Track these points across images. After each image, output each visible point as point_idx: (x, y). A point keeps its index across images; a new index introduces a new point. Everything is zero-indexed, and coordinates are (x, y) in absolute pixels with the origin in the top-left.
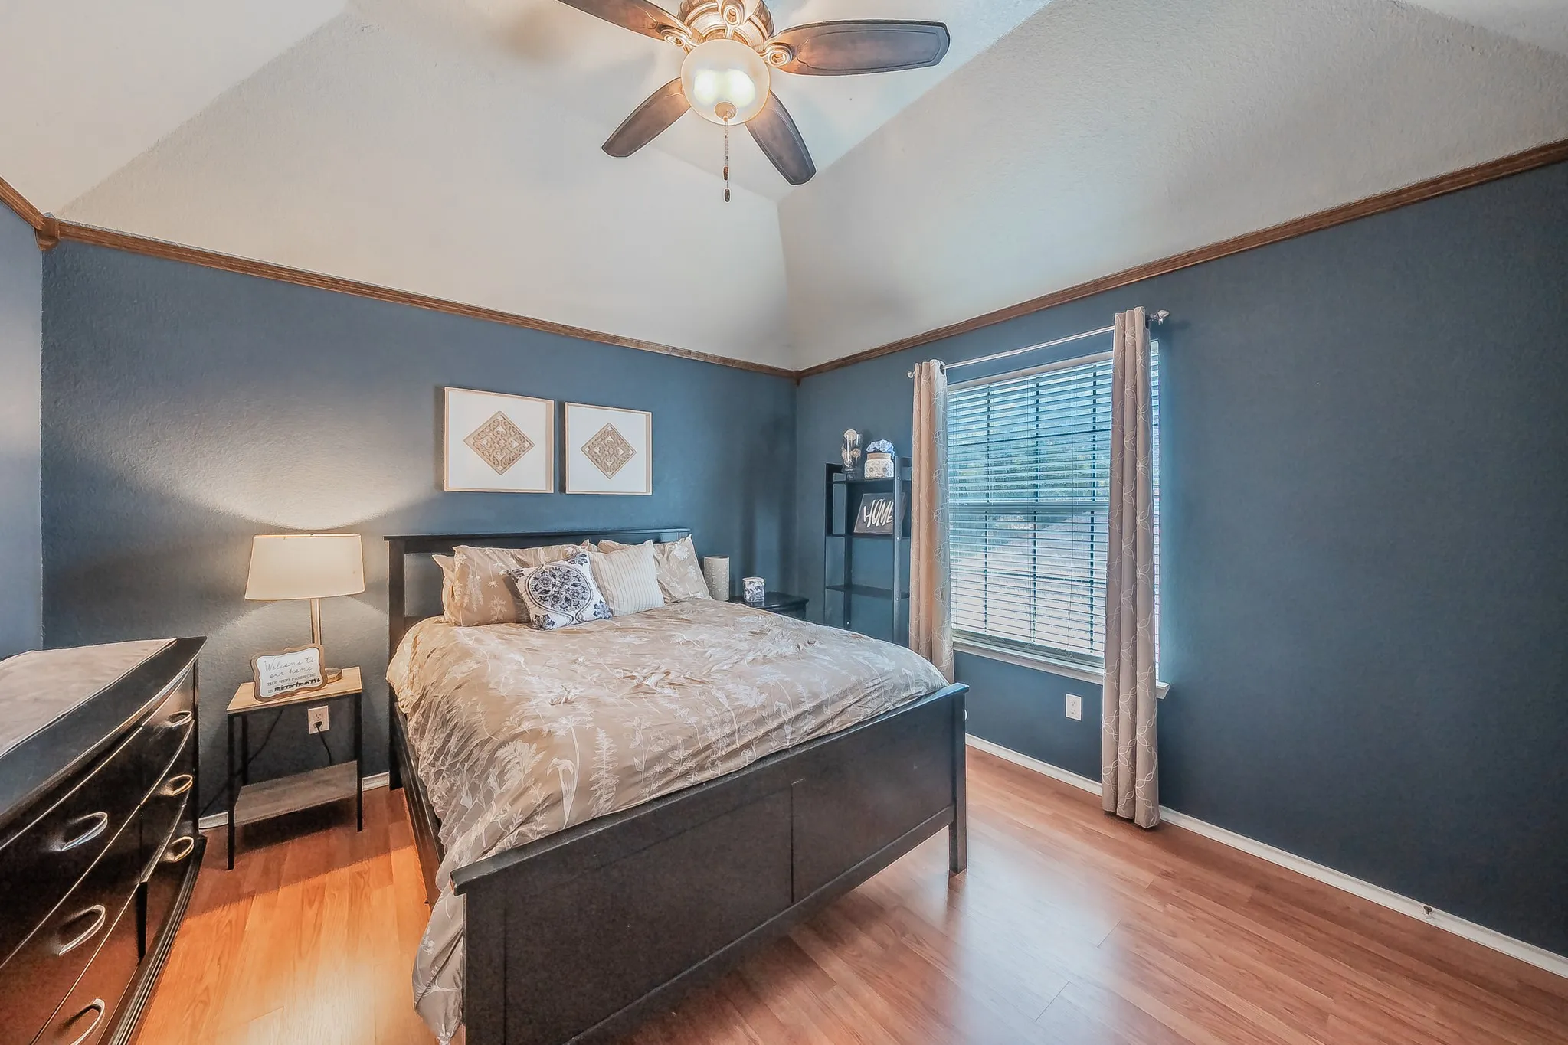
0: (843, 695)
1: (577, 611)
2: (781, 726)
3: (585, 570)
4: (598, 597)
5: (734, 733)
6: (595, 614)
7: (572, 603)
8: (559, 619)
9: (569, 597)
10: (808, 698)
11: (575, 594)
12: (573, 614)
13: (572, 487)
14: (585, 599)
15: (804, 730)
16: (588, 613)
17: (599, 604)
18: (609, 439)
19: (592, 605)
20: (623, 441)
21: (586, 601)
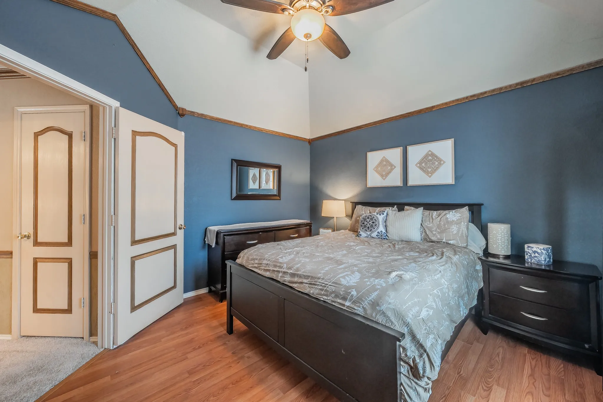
0: (307, 277)
1: (370, 233)
2: (278, 272)
3: (381, 218)
4: (381, 229)
5: (268, 264)
6: (377, 236)
7: (370, 229)
8: (363, 234)
9: (369, 227)
10: (295, 269)
11: (372, 226)
12: (369, 233)
13: (410, 183)
14: (374, 229)
15: (285, 279)
16: (374, 234)
17: (380, 232)
18: (430, 158)
19: (377, 232)
20: (436, 157)
21: (375, 230)
